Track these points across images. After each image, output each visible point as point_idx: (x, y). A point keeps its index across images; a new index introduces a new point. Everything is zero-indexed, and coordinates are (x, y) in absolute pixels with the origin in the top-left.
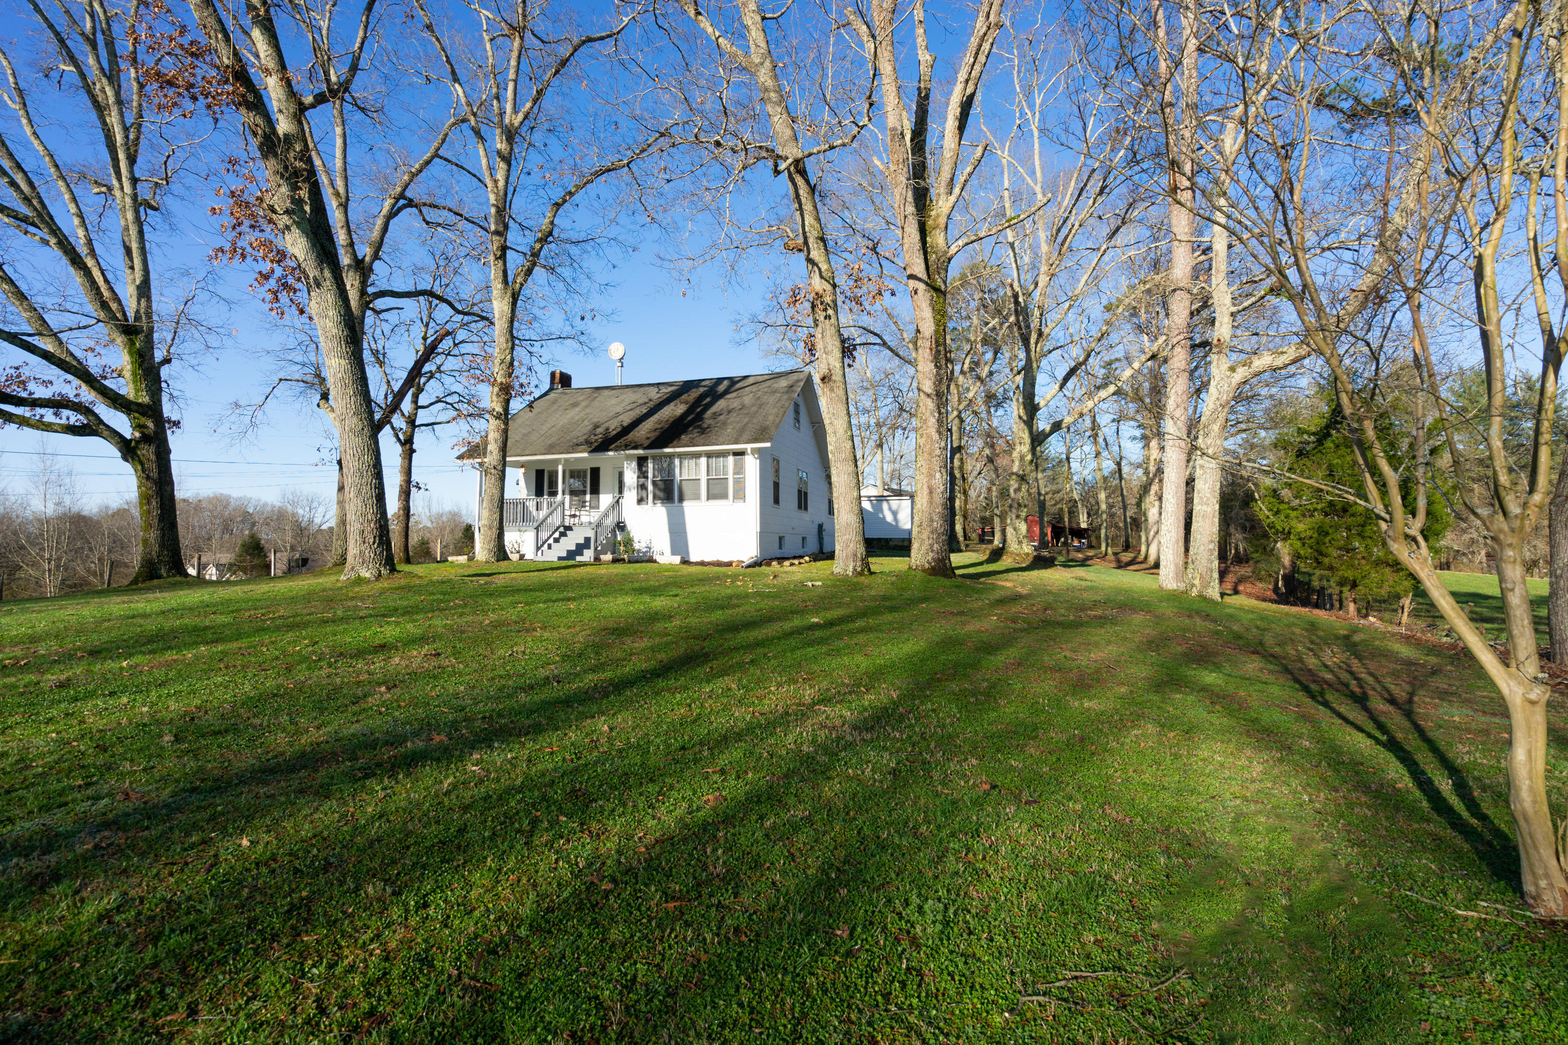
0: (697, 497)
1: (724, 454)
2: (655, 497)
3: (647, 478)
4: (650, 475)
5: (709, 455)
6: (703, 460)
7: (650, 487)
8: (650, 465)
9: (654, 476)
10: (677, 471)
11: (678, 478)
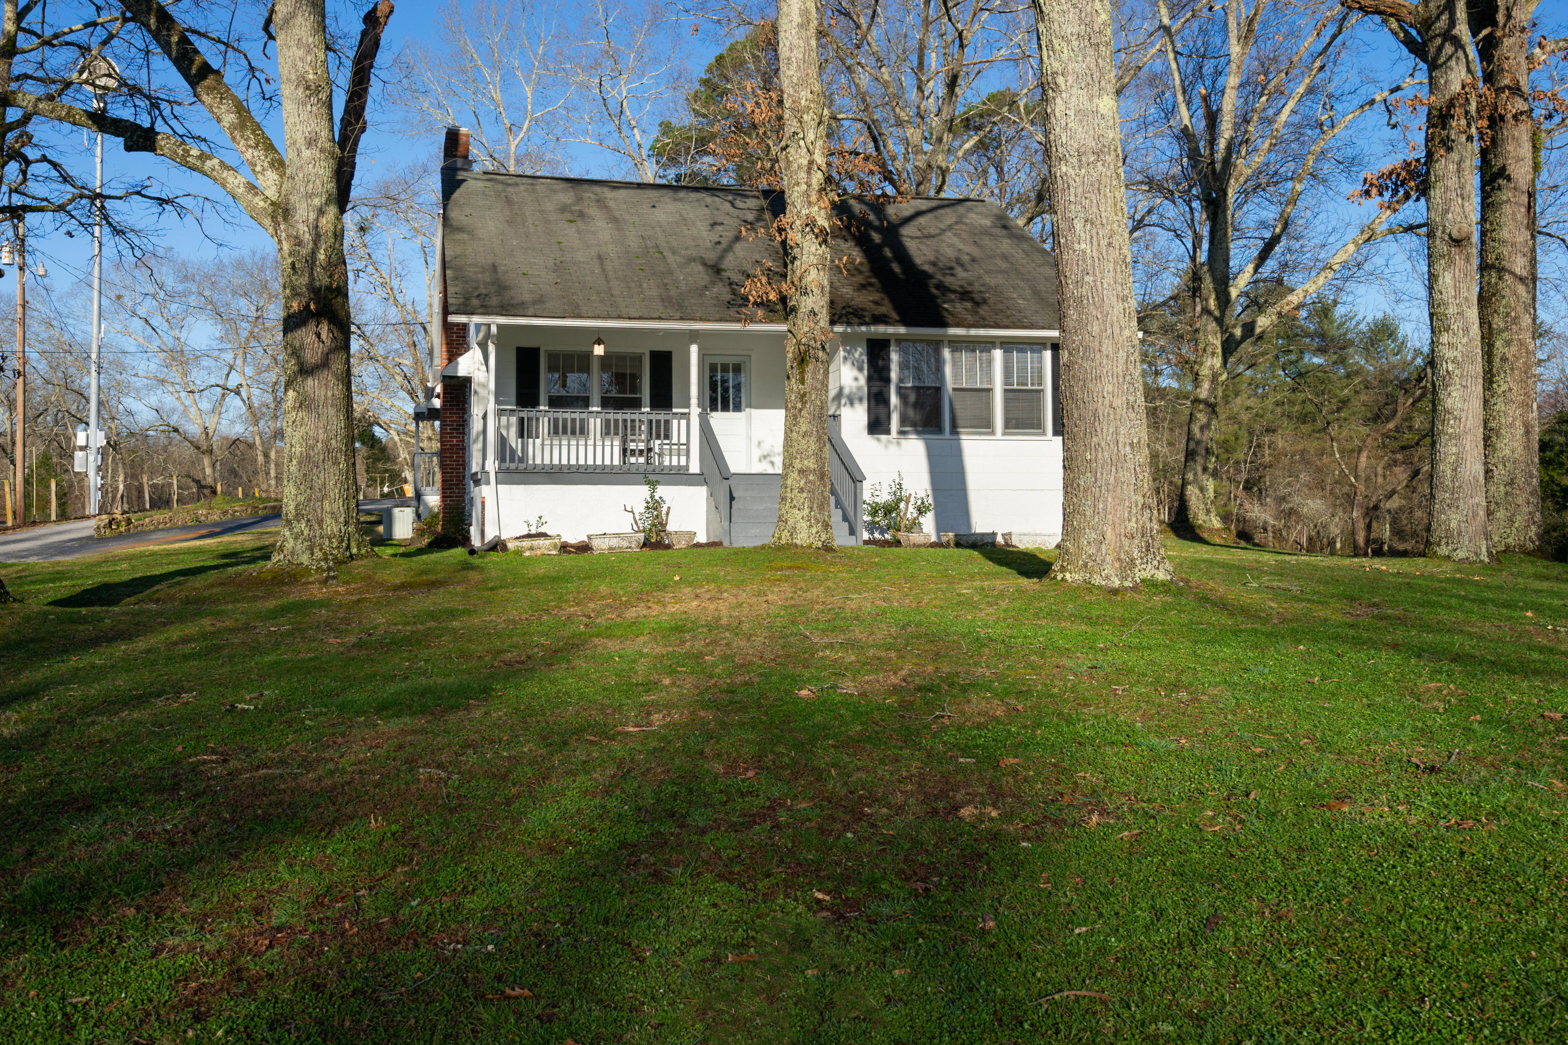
0: (984, 424)
1: (1038, 345)
2: (903, 421)
3: (888, 380)
4: (894, 375)
5: (1007, 345)
6: (998, 354)
7: (894, 400)
8: (894, 357)
9: (901, 380)
10: (948, 370)
11: (950, 382)
